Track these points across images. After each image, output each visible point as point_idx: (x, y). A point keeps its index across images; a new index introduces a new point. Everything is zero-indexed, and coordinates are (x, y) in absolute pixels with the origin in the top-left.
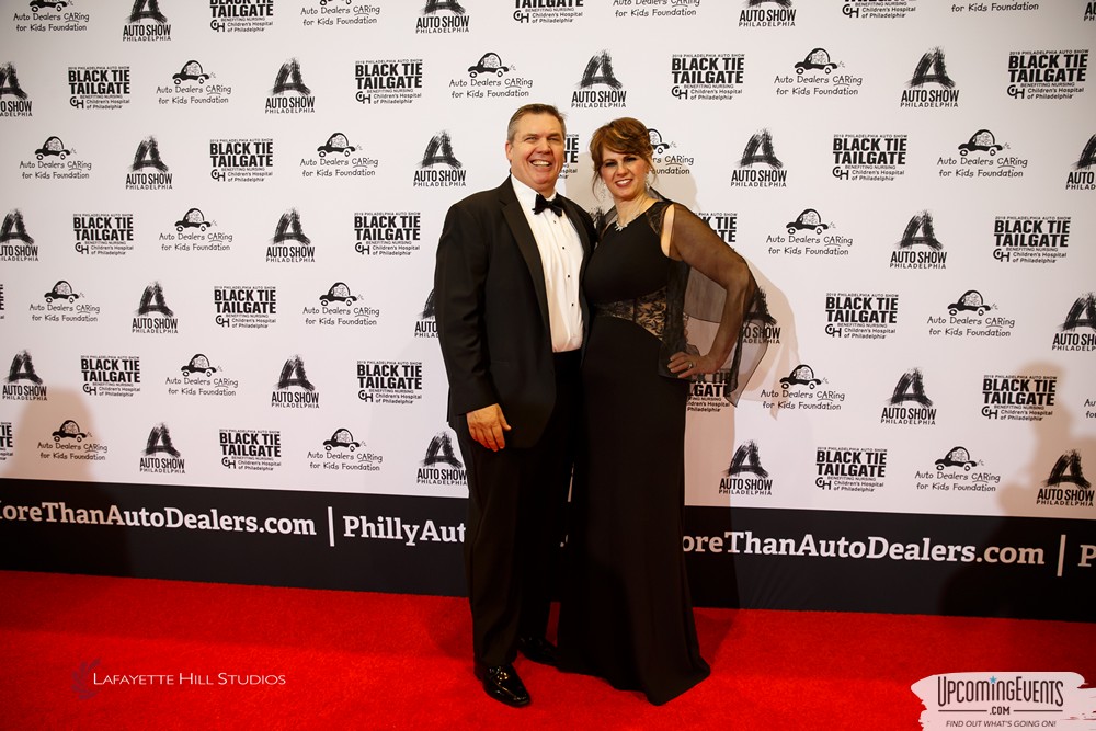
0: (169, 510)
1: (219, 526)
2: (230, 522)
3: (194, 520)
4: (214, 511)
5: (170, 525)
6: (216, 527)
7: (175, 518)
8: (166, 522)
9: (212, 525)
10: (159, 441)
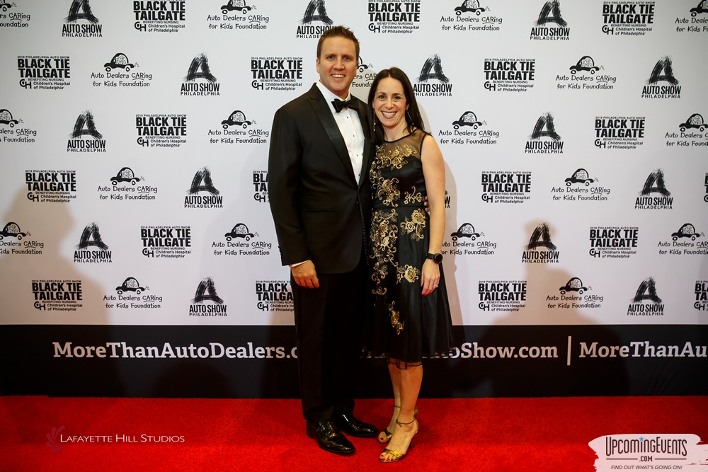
0: (213, 345)
1: (254, 354)
2: (263, 352)
3: (234, 352)
4: (250, 344)
5: (214, 356)
6: (251, 356)
7: (218, 350)
8: (210, 354)
9: (248, 354)
10: (206, 291)
